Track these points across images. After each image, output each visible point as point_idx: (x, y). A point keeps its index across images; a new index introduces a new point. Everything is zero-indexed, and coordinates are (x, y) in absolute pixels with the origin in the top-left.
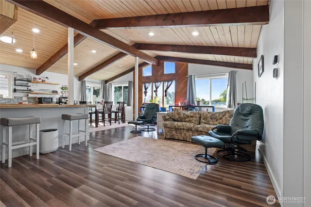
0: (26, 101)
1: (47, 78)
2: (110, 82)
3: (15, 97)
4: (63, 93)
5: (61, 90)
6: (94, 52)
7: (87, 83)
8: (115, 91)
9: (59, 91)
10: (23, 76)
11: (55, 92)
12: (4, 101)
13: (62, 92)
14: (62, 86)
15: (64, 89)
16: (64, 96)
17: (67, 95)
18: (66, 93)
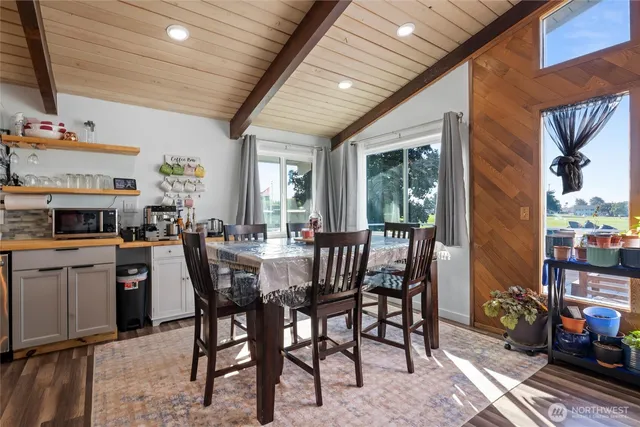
1: (89, 124)
5: (160, 178)
7: (264, 147)
8: (371, 173)
9: (146, 178)
11: (130, 185)
13: (160, 186)
14: (160, 162)
15: (168, 170)
16: (168, 201)
17: (183, 195)
18: (178, 186)
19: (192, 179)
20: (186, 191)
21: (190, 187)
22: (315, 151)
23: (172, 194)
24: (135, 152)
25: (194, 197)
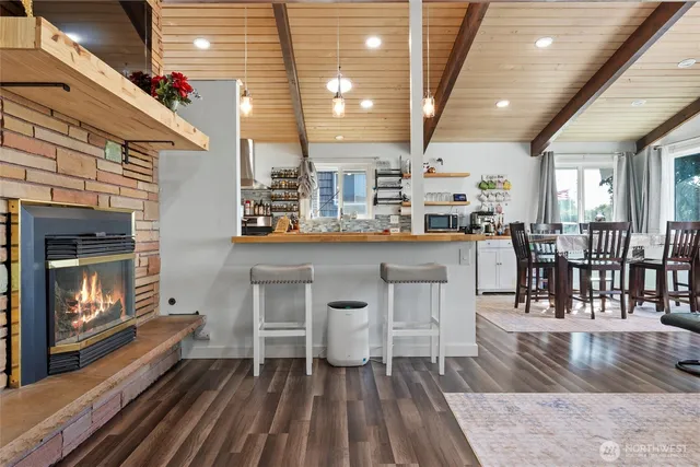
0: (396, 226)
1: (440, 160)
2: (657, 143)
3: (377, 217)
4: (482, 201)
5: (479, 192)
6: (544, 43)
7: (561, 160)
9: (472, 193)
10: (388, 163)
11: (460, 198)
12: (357, 228)
13: (479, 198)
14: (479, 180)
15: (485, 186)
16: (485, 209)
17: (495, 204)
18: (492, 198)
19: (501, 192)
20: (497, 201)
21: (500, 198)
22: (616, 157)
23: (487, 204)
24: (466, 175)
25: (503, 205)
